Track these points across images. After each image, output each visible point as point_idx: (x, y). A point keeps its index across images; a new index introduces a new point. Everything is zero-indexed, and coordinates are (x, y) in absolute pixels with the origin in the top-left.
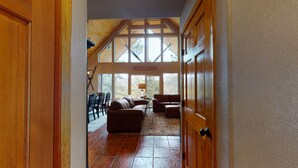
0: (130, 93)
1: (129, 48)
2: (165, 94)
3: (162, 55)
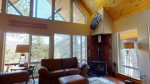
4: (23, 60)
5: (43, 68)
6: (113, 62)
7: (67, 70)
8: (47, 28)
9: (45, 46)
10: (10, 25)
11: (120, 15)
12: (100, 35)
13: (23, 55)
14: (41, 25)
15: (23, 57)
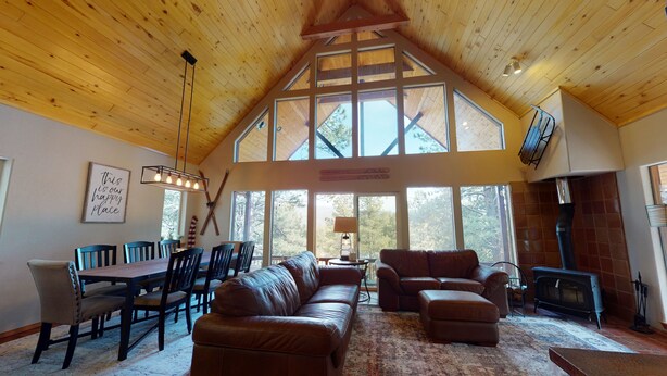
0: (311, 246)
1: (311, 124)
2: (414, 247)
3: (401, 141)
4: (348, 246)
5: (385, 266)
6: (635, 278)
7: (443, 280)
8: (388, 177)
9: (387, 217)
10: (322, 179)
11: (642, 103)
12: (562, 178)
13: (346, 238)
14: (374, 171)
15: (346, 242)
